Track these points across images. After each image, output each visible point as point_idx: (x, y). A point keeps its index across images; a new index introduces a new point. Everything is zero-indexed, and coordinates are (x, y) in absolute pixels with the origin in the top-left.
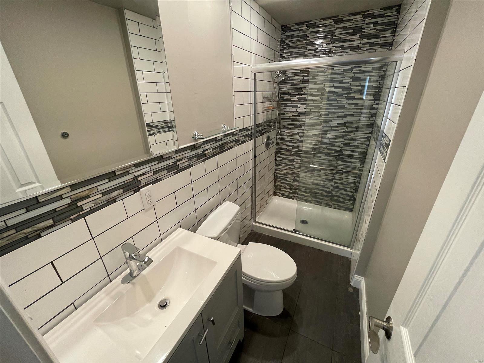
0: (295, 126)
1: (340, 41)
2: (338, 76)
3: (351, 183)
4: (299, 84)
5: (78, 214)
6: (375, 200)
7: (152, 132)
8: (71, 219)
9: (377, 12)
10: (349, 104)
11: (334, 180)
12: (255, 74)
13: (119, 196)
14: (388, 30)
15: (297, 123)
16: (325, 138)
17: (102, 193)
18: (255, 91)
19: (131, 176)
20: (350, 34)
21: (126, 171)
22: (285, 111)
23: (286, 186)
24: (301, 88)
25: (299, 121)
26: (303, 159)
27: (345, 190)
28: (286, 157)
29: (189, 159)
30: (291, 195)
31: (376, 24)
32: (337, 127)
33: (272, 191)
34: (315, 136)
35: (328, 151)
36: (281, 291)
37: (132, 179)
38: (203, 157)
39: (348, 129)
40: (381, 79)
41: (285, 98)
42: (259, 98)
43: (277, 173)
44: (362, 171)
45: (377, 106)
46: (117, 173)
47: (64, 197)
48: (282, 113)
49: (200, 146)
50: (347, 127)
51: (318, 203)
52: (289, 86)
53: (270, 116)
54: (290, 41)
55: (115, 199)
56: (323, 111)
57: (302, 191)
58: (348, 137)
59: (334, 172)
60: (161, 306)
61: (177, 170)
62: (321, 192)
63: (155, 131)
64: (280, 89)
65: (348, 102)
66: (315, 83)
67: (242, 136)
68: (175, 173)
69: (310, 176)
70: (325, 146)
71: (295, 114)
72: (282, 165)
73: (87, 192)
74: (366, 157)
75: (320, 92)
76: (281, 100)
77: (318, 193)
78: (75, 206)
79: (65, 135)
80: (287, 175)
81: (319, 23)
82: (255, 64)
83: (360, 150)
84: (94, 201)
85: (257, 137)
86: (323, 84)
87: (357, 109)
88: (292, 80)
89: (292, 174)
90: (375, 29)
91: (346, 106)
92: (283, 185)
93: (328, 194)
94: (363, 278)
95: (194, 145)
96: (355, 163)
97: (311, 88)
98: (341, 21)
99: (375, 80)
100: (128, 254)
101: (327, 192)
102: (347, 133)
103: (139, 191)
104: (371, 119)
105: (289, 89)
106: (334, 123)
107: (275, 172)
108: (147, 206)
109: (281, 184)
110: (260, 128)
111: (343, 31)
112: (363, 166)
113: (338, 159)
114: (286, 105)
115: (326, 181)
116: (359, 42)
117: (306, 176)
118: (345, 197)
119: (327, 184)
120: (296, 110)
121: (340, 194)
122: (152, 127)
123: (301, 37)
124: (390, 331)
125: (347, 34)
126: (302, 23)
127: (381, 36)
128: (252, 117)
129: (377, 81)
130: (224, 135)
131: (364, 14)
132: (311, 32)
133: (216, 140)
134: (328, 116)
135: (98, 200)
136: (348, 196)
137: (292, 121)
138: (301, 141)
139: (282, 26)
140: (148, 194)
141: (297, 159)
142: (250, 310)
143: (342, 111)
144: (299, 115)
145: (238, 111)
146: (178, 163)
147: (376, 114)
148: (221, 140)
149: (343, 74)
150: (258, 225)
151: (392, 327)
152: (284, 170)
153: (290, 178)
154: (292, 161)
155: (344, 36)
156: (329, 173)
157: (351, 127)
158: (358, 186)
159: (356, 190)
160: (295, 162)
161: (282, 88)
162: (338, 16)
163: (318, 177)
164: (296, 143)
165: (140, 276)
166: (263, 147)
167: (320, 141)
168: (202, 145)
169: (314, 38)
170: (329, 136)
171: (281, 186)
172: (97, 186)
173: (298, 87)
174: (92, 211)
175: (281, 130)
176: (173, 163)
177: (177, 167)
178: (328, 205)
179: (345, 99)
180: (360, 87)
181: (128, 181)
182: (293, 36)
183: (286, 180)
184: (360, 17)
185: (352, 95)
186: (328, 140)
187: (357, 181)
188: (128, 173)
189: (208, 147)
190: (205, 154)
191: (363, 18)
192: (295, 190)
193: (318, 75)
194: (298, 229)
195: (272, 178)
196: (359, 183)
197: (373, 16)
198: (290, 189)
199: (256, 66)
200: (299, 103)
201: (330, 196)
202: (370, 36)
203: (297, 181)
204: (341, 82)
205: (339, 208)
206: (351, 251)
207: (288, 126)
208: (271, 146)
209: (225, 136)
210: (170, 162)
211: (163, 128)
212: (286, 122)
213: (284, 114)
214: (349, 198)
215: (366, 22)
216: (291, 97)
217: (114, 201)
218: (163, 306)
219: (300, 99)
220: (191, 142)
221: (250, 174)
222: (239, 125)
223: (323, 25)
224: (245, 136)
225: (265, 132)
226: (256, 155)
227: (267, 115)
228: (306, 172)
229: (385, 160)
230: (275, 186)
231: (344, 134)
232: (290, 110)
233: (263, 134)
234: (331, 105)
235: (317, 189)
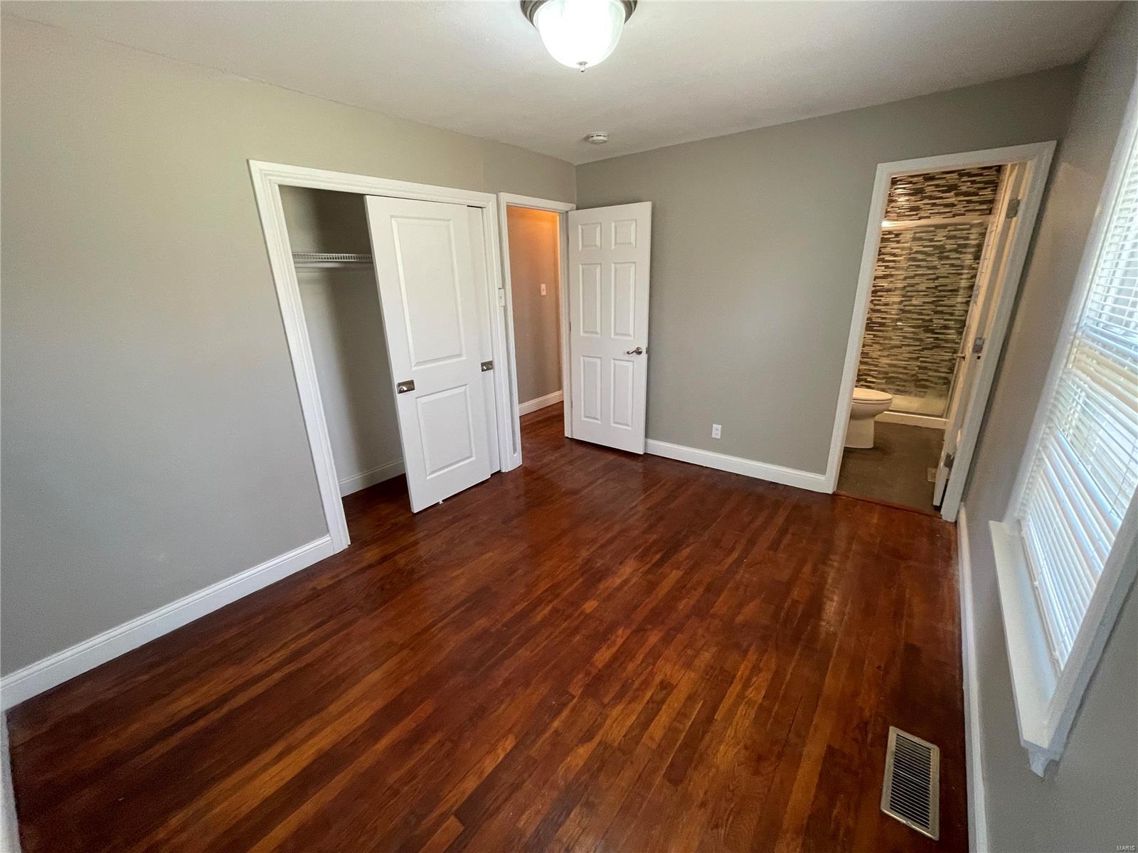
1: (931, 198)
3: (946, 361)
9: (975, 171)
10: (942, 264)
11: (921, 359)
14: (987, 189)
16: (909, 305)
27: (936, 371)
32: (926, 291)
50: (940, 291)
56: (908, 274)
57: (874, 377)
58: (941, 302)
59: (920, 348)
62: (901, 376)
65: (942, 262)
74: (964, 325)
75: (904, 253)
77: (897, 378)
83: (957, 318)
87: (953, 270)
90: (973, 187)
96: (952, 335)
98: (934, 179)
101: (910, 375)
102: (939, 299)
104: (970, 281)
106: (922, 287)
111: (935, 188)
112: (961, 337)
113: (927, 330)
115: (908, 361)
116: (954, 199)
119: (909, 365)
121: (930, 376)
125: (939, 191)
127: (980, 194)
134: (915, 278)
136: (940, 378)
143: (933, 272)
147: (975, 275)
149: (935, 232)
155: (937, 193)
156: (913, 350)
157: (945, 291)
163: (896, 355)
167: (902, 309)
170: (914, 302)
179: (937, 259)
185: (946, 254)
186: (913, 308)
187: (951, 357)
191: (958, 177)
197: (970, 175)
201: (916, 380)
202: (966, 194)
204: (931, 240)
214: (941, 381)
215: (962, 180)
231: (935, 299)
234: (918, 266)
235: (894, 372)
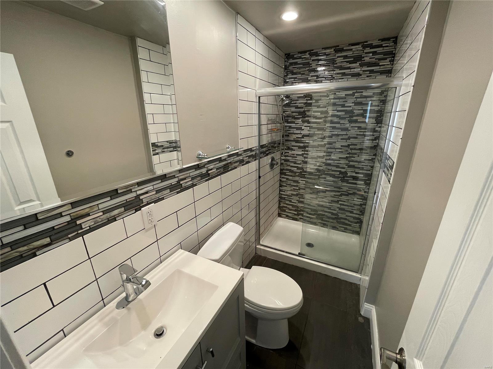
0: (300, 147)
1: (341, 68)
2: (341, 100)
3: (357, 205)
4: (302, 108)
5: (76, 233)
6: (382, 222)
7: (157, 151)
8: (69, 238)
9: (375, 43)
10: (352, 127)
11: (340, 202)
12: (259, 97)
13: (120, 214)
14: (386, 59)
15: (302, 145)
16: (329, 159)
17: (102, 211)
18: (259, 114)
19: (134, 195)
20: (350, 62)
21: (128, 189)
22: (289, 133)
23: (290, 207)
24: (304, 111)
25: (303, 143)
26: (307, 180)
27: (352, 212)
28: (290, 178)
29: (193, 179)
30: (296, 217)
31: (374, 53)
32: (341, 149)
33: (276, 212)
34: (320, 157)
35: (333, 173)
36: (286, 320)
37: (134, 198)
38: (207, 177)
39: (353, 151)
40: (382, 103)
41: (289, 121)
42: (264, 120)
43: (282, 194)
44: (368, 193)
45: (379, 129)
46: (119, 192)
47: (63, 214)
48: (286, 135)
49: (204, 166)
50: (351, 149)
51: (324, 225)
52: (293, 109)
53: (274, 138)
54: (293, 68)
55: (115, 218)
56: (327, 133)
57: (307, 213)
58: (352, 158)
59: (339, 194)
60: (157, 335)
61: (180, 190)
62: (326, 214)
63: (160, 151)
64: (284, 112)
65: (351, 125)
66: (319, 107)
67: (246, 157)
68: (178, 193)
69: (315, 197)
70: (330, 167)
71: (299, 136)
72: (286, 186)
73: (87, 210)
74: (371, 179)
75: (323, 116)
76: (285, 122)
77: (324, 215)
78: (74, 225)
79: (69, 154)
80: (291, 196)
81: (321, 52)
82: (260, 88)
83: (365, 172)
84: (94, 219)
85: (261, 158)
86: (326, 108)
87: (360, 132)
88: (296, 103)
89: (297, 195)
90: (374, 58)
91: (349, 129)
92: (288, 206)
93: (334, 216)
94: (374, 306)
95: (198, 164)
96: (361, 184)
97: (314, 111)
98: (342, 50)
99: (377, 104)
100: (125, 276)
101: (333, 214)
102: (351, 155)
103: (140, 210)
104: (374, 142)
105: (292, 112)
106: (338, 145)
107: (280, 193)
108: (148, 226)
109: (286, 206)
110: (264, 149)
111: (344, 59)
112: (368, 187)
113: (343, 181)
114: (290, 127)
115: (331, 203)
116: (359, 69)
117: (311, 198)
118: (352, 219)
119: (332, 206)
120: (299, 132)
121: (346, 216)
122: (157, 146)
123: (303, 64)
124: (403, 364)
125: (347, 62)
126: (305, 52)
127: (380, 64)
128: (257, 138)
129: (378, 106)
130: (228, 155)
131: (363, 44)
132: (313, 60)
133: (220, 160)
134: (332, 138)
135: (98, 219)
136: (354, 218)
137: (296, 142)
138: (306, 163)
139: (286, 54)
140: (150, 213)
141: (302, 180)
142: (253, 341)
143: (345, 133)
144: (303, 137)
145: (242, 133)
146: (181, 183)
147: (379, 137)
148: (225, 160)
149: (345, 98)
150: (262, 248)
151: (405, 360)
152: (288, 191)
153: (295, 199)
154: (297, 182)
155: (345, 64)
156: (334, 195)
157: (355, 149)
158: (365, 208)
159: (362, 212)
160: (300, 183)
161: (286, 111)
162: (338, 46)
163: (323, 198)
164: (300, 164)
165: (136, 301)
166: (268, 168)
167: (324, 162)
168: (206, 164)
169: (316, 65)
170: (333, 157)
171: (286, 207)
172: (98, 204)
173: (302, 110)
174: (92, 229)
175: (286, 151)
176: (176, 182)
177: (181, 186)
178: (334, 228)
179: (348, 122)
180: (362, 111)
181: (130, 199)
182: (296, 63)
183: (291, 201)
184: (359, 47)
185: (355, 118)
186: (333, 162)
187: (363, 203)
188: (130, 191)
189: (212, 167)
190: (209, 174)
191: (362, 48)
192: (300, 211)
193: (321, 100)
194: (303, 253)
195: (277, 199)
196: (365, 205)
197: (371, 46)
198: (295, 210)
199: (261, 90)
200: (303, 125)
201: (337, 218)
202: (369, 64)
203: (302, 202)
204: (343, 106)
205: (345, 230)
206: (360, 276)
207: (292, 148)
208: (275, 166)
209: (230, 156)
210: (174, 181)
211: (168, 148)
212: (290, 144)
213: (288, 136)
214: (356, 221)
215: (365, 51)
216: (295, 119)
217: (114, 219)
218: (159, 334)
219: (304, 122)
220: (195, 162)
221: (254, 195)
222: (243, 145)
223: (325, 54)
224: (249, 157)
225: (270, 153)
226: (261, 176)
227: (271, 136)
228: (311, 193)
229: (389, 182)
230: (279, 207)
231: (348, 155)
232: (294, 132)
233: (267, 155)
234: (334, 128)
235: (322, 211)
